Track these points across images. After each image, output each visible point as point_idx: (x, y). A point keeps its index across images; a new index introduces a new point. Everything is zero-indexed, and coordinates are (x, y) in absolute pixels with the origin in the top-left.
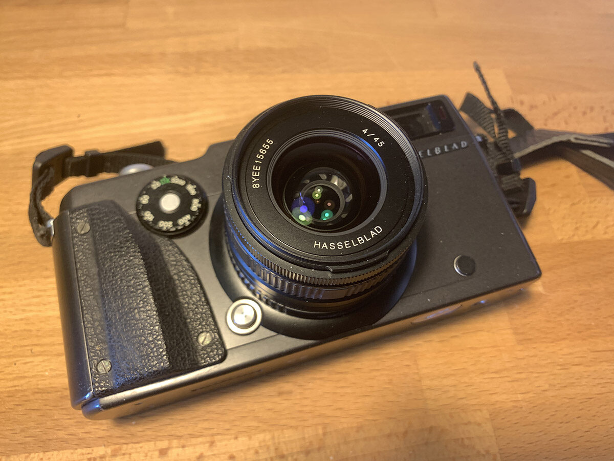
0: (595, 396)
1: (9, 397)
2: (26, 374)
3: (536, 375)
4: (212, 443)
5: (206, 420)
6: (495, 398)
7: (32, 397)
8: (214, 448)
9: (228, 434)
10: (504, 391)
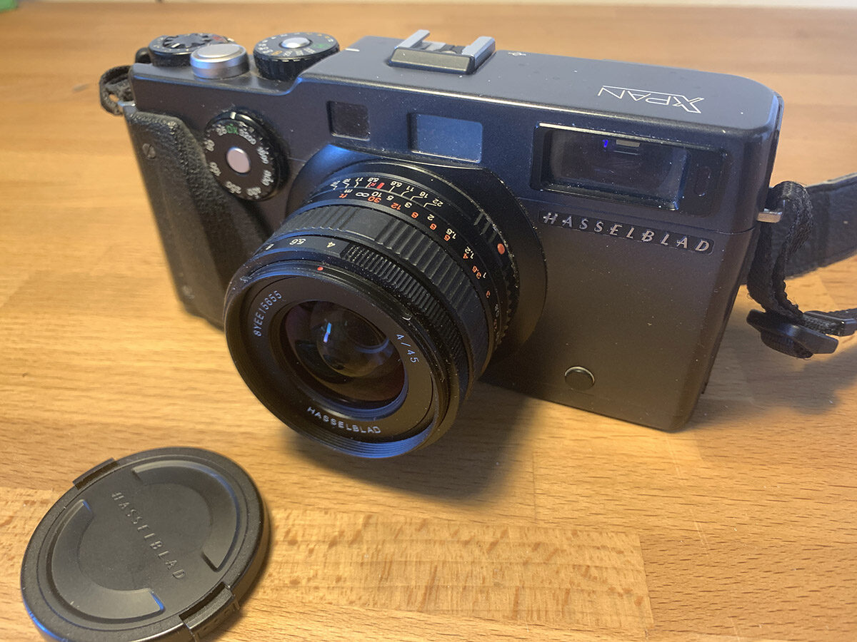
0: (832, 544)
3: (730, 502)
6: (653, 521)
10: (671, 515)
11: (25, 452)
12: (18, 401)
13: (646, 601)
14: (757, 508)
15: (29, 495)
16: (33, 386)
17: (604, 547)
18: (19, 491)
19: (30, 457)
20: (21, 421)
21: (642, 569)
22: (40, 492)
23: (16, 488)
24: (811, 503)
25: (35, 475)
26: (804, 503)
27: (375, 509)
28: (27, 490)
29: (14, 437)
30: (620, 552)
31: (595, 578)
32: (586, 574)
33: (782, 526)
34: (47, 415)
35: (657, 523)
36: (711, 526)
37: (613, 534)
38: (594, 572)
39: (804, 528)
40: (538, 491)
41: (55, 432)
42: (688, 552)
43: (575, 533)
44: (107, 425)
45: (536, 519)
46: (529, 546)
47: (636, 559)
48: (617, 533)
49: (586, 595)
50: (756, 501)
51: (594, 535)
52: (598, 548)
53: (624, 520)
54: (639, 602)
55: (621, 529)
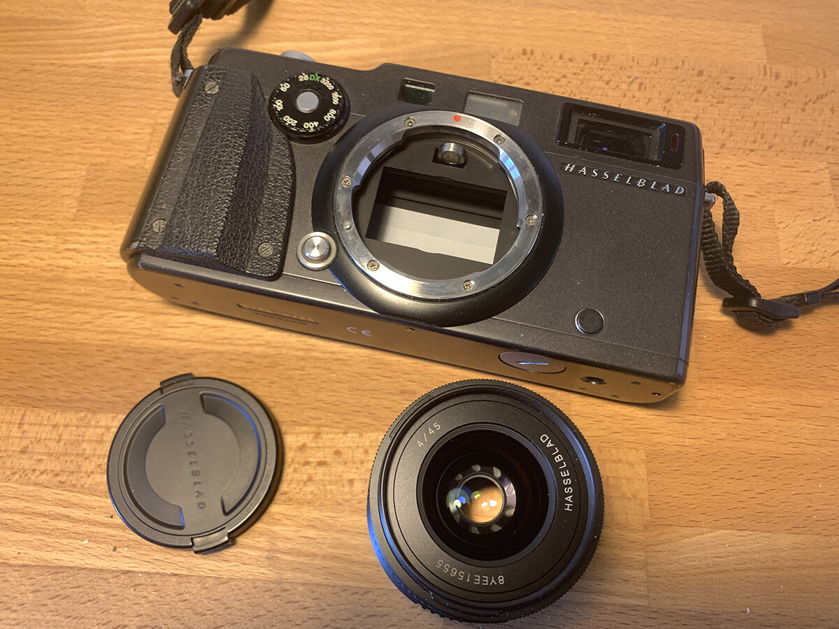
0: (781, 456)
1: (98, 350)
2: (118, 329)
3: (714, 420)
4: (318, 435)
5: (315, 409)
6: (657, 438)
7: (123, 355)
8: (319, 440)
9: (336, 428)
10: (670, 433)
12: (135, 329)
13: (647, 503)
14: (734, 426)
17: (620, 461)
21: (645, 478)
24: (773, 421)
26: (765, 420)
30: (631, 464)
33: (748, 441)
35: (659, 440)
36: (698, 442)
37: (627, 450)
38: (612, 480)
39: (764, 442)
42: (680, 464)
43: (599, 448)
47: (642, 469)
48: (629, 448)
50: (733, 419)
51: (613, 451)
52: (616, 462)
53: (635, 438)
55: (632, 445)
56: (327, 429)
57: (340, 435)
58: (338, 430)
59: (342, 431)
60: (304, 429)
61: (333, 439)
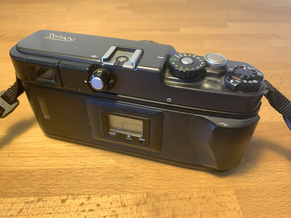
4: (89, 198)
8: (89, 200)
11: (20, 183)
12: (12, 164)
13: (241, 212)
14: (267, 176)
15: (26, 200)
16: (16, 157)
17: (224, 195)
18: (21, 198)
19: (22, 185)
20: (14, 171)
21: (237, 201)
22: (30, 198)
23: (20, 197)
24: (282, 173)
25: (26, 192)
26: (279, 173)
27: (149, 191)
28: (25, 198)
29: (14, 178)
30: (229, 196)
31: (224, 206)
32: (221, 205)
33: (274, 182)
34: (24, 168)
35: (238, 185)
36: (254, 184)
37: (226, 190)
38: (223, 204)
39: (281, 182)
40: (200, 178)
41: (29, 174)
42: (250, 194)
43: (214, 191)
44: (48, 170)
45: (201, 188)
46: (201, 197)
47: (234, 198)
48: (227, 189)
49: (222, 212)
50: (266, 174)
51: (220, 191)
52: (222, 196)
53: (228, 185)
54: (238, 213)
55: (228, 188)
56: (93, 195)
57: (99, 197)
58: (98, 196)
59: (100, 196)
60: (83, 196)
61: (96, 199)
